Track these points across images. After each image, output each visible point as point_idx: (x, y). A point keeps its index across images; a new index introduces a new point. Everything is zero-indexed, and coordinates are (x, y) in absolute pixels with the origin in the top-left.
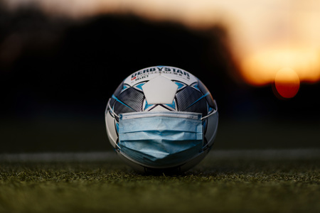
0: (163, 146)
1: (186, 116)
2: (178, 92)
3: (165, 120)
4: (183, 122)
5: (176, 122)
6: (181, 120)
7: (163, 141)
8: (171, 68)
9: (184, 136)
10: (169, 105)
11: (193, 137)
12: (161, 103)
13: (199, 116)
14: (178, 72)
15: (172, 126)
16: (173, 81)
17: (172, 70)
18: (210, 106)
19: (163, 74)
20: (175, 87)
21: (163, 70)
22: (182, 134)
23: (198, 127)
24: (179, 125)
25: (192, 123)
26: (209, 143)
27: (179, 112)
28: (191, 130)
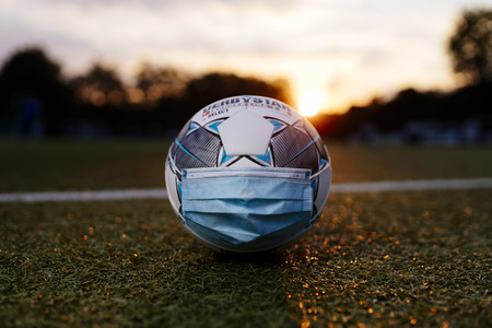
0: (250, 223)
1: (287, 175)
2: (274, 135)
3: (254, 181)
4: (283, 185)
5: (271, 185)
6: (279, 182)
7: (250, 215)
8: (263, 99)
9: (285, 205)
10: (257, 156)
11: (297, 207)
12: (248, 153)
13: (307, 174)
14: (273, 104)
15: (264, 191)
16: (266, 118)
17: (264, 102)
18: (322, 157)
19: (250, 108)
20: (270, 128)
21: (251, 101)
22: (281, 204)
23: (306, 191)
24: (277, 189)
25: (296, 185)
26: (319, 212)
27: (277, 168)
28: (295, 197)
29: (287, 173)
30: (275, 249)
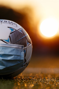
0: (2, 62)
1: (15, 47)
2: (11, 33)
3: (4, 48)
4: (14, 50)
5: (10, 50)
6: (12, 49)
7: (3, 60)
8: (8, 21)
9: (14, 57)
10: (6, 40)
11: (18, 58)
12: (2, 39)
13: (22, 47)
14: (11, 23)
15: (7, 52)
16: (9, 27)
17: (8, 22)
18: (28, 42)
19: (3, 24)
20: (10, 31)
21: (3, 21)
22: (13, 57)
23: (22, 53)
24: (12, 51)
25: (18, 50)
26: (27, 62)
27: (12, 44)
28: (18, 55)
29: (15, 46)
30: (11, 74)
